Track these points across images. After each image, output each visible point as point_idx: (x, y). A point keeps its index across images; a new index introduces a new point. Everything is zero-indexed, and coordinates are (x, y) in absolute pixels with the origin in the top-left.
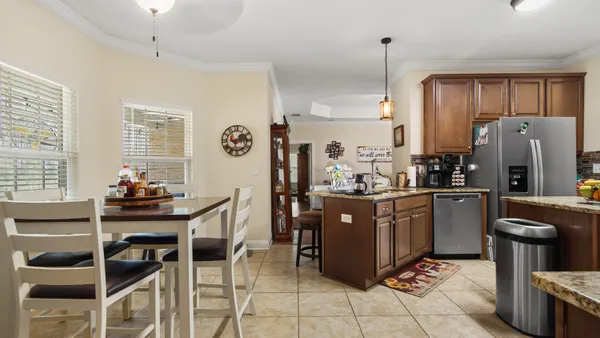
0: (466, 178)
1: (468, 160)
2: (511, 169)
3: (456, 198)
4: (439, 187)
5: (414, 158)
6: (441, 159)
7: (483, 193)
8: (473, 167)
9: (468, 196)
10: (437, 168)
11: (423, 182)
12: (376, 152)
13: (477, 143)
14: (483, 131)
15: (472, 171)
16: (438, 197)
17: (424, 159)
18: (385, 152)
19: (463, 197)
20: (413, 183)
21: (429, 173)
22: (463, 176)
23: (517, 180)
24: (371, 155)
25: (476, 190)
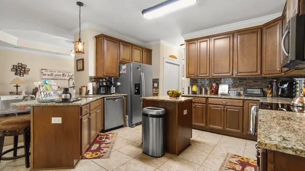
0: (116, 89)
1: (116, 80)
2: (135, 84)
3: (114, 99)
4: (105, 94)
5: (91, 78)
6: (106, 80)
7: (125, 96)
8: (119, 84)
9: (119, 98)
10: (105, 84)
11: (97, 91)
12: (54, 74)
13: (121, 73)
14: (124, 67)
15: (118, 86)
16: (107, 99)
17: (96, 79)
18: (61, 74)
19: (117, 98)
20: (91, 92)
21: (100, 87)
22: (114, 88)
23: (137, 90)
24: (52, 75)
25: (122, 95)
